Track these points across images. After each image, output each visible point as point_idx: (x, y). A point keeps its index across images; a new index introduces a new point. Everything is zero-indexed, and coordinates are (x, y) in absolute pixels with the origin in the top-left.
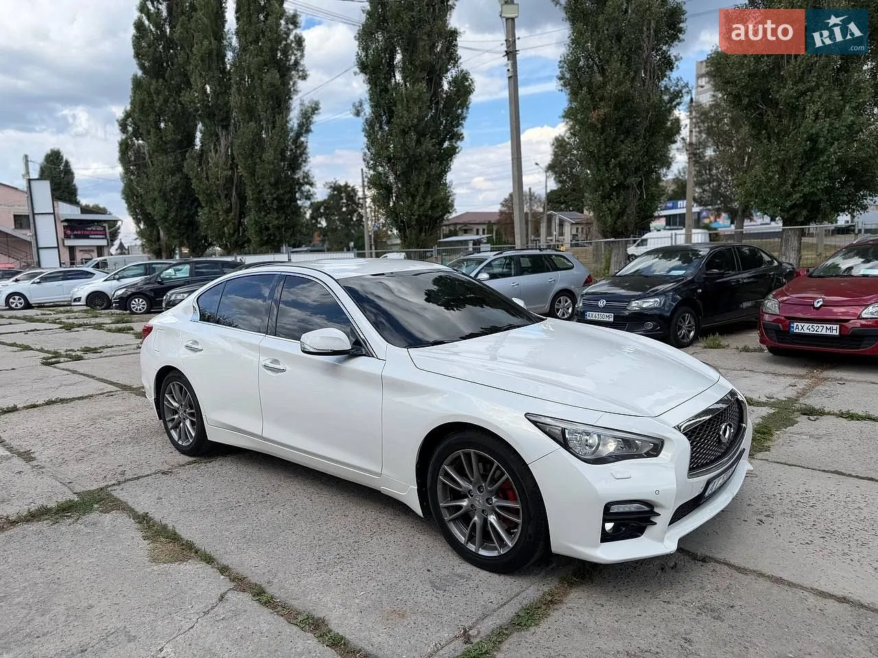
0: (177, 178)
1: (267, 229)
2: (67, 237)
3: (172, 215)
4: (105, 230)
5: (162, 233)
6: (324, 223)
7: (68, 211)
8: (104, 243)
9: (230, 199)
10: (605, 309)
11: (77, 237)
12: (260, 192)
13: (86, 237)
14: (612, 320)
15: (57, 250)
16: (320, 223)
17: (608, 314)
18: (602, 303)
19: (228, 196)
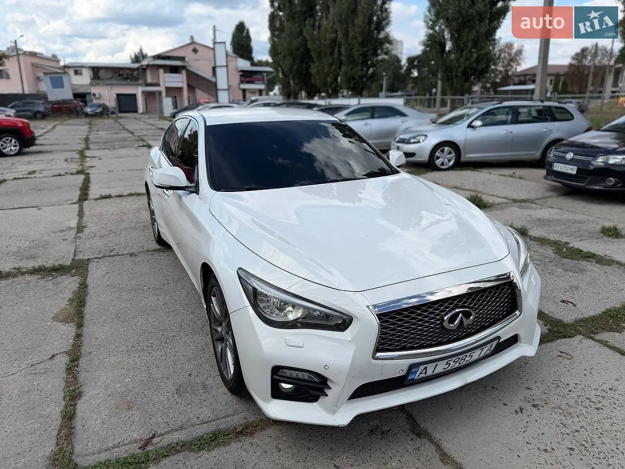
0: (300, 39)
2: (242, 82)
3: (295, 67)
4: (263, 78)
5: (291, 82)
6: (415, 74)
7: (244, 64)
8: (262, 87)
9: (333, 55)
10: (571, 162)
11: (248, 82)
12: (352, 49)
13: (252, 82)
14: (574, 172)
15: (227, 92)
16: (413, 73)
17: (572, 167)
18: (570, 156)
19: (332, 53)
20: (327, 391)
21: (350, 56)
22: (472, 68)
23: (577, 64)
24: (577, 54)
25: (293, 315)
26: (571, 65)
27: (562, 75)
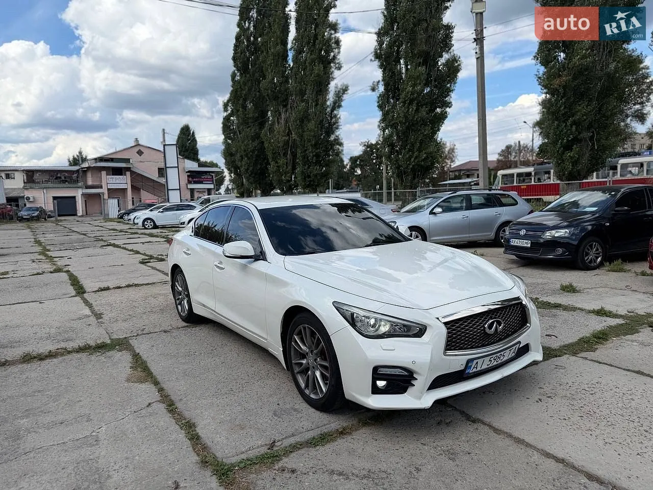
0: (256, 143)
1: (309, 176)
2: (190, 182)
3: (251, 168)
4: (213, 178)
5: (244, 180)
6: (359, 172)
7: (192, 165)
8: (211, 186)
9: (286, 156)
10: (525, 237)
11: (195, 182)
12: (306, 150)
13: (201, 182)
14: (529, 245)
15: (179, 191)
16: (356, 172)
17: (526, 241)
18: (523, 232)
19: (285, 154)
20: (414, 382)
21: (305, 157)
22: (418, 165)
23: (504, 160)
24: (503, 151)
25: (384, 329)
26: (498, 160)
27: (492, 170)
